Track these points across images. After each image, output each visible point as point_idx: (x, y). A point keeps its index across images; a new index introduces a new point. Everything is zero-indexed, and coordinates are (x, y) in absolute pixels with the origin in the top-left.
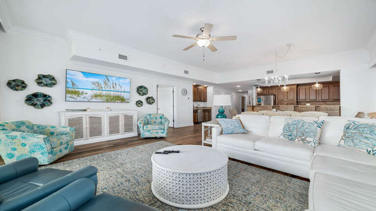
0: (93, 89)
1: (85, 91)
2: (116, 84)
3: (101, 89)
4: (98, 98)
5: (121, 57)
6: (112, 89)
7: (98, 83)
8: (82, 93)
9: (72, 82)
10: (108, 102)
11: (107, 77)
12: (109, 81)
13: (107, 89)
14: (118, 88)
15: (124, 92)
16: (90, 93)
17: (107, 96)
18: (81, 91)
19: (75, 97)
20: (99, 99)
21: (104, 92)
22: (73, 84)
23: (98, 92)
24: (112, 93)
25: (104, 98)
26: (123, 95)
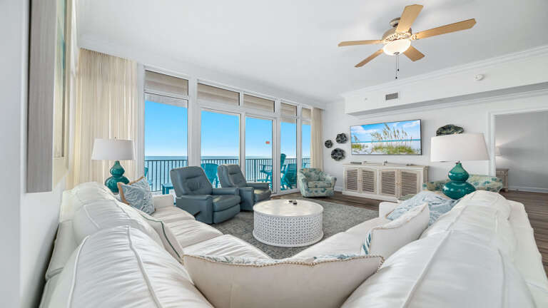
0: (373, 142)
1: (366, 144)
2: (398, 131)
3: (380, 140)
4: (378, 150)
5: (389, 97)
6: (394, 139)
7: (377, 134)
8: (363, 146)
9: (355, 137)
10: (389, 154)
11: (386, 125)
12: (389, 129)
13: (388, 139)
14: (401, 136)
15: (411, 140)
16: (370, 145)
17: (389, 147)
18: (362, 144)
19: (358, 150)
20: (379, 152)
21: (385, 143)
22: (356, 139)
23: (378, 144)
24: (394, 143)
25: (386, 151)
26: (409, 144)
